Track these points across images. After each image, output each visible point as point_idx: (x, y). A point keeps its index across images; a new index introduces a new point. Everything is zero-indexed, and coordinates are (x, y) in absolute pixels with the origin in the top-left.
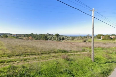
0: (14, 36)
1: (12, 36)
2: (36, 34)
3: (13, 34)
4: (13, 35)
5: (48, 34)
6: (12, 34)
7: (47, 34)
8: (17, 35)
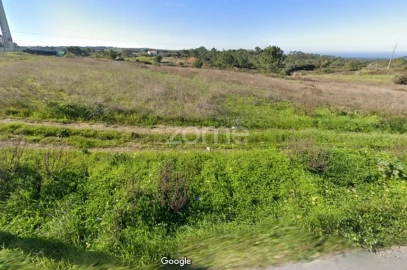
0: (152, 55)
1: (147, 56)
2: (214, 49)
3: (151, 50)
4: (149, 53)
5: (257, 48)
6: (147, 50)
7: (254, 49)
8: (158, 51)
